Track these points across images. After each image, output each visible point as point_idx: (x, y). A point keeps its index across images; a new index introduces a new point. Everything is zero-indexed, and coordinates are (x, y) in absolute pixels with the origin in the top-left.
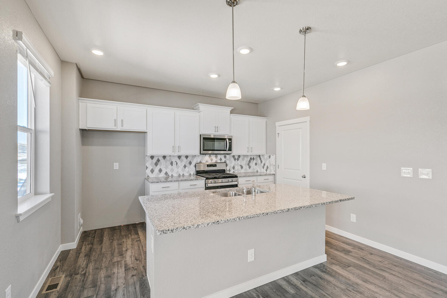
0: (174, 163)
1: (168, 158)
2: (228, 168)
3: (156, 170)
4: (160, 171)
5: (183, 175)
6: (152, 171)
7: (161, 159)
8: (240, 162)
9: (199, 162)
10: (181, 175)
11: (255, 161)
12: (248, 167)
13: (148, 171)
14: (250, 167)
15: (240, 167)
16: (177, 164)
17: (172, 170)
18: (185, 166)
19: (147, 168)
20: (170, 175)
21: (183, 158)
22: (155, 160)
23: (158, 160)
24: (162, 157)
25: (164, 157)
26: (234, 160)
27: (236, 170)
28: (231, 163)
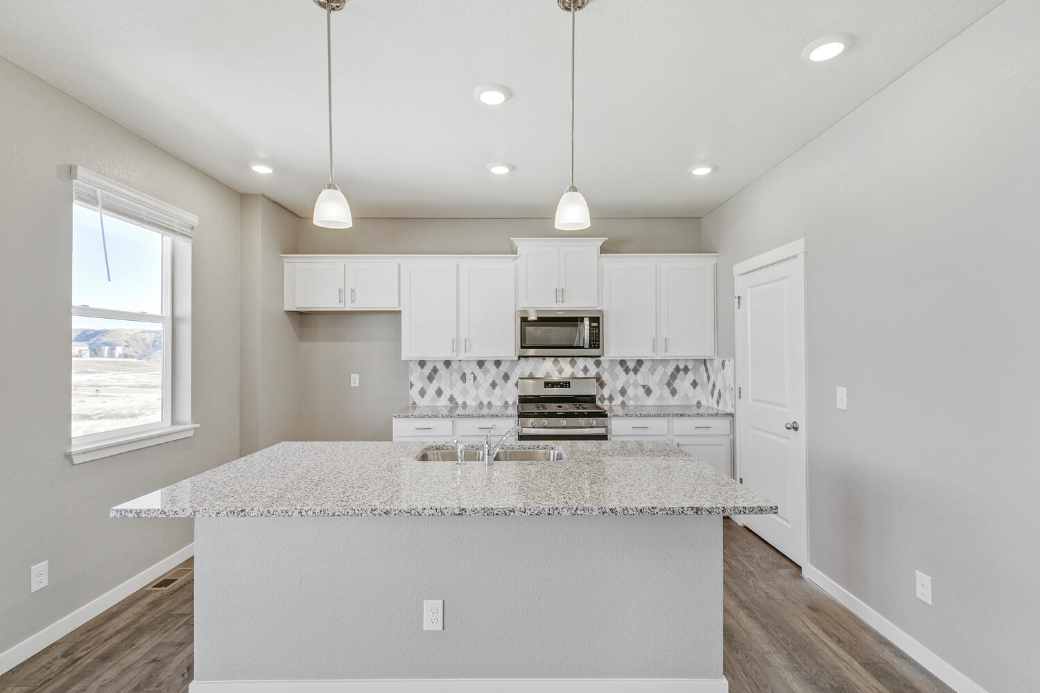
0: (469, 377)
1: (455, 366)
2: (606, 392)
3: (431, 391)
4: (439, 392)
5: (490, 403)
6: (422, 393)
7: (440, 367)
8: (641, 378)
9: (527, 375)
10: (485, 403)
11: (690, 377)
12: (667, 391)
13: (414, 393)
14: (674, 392)
15: (641, 391)
16: (475, 378)
17: (465, 392)
18: (494, 385)
19: (412, 385)
20: (460, 403)
21: (490, 366)
22: (427, 370)
23: (435, 370)
24: (442, 363)
25: (447, 363)
26: (624, 373)
27: (630, 399)
28: (615, 381)
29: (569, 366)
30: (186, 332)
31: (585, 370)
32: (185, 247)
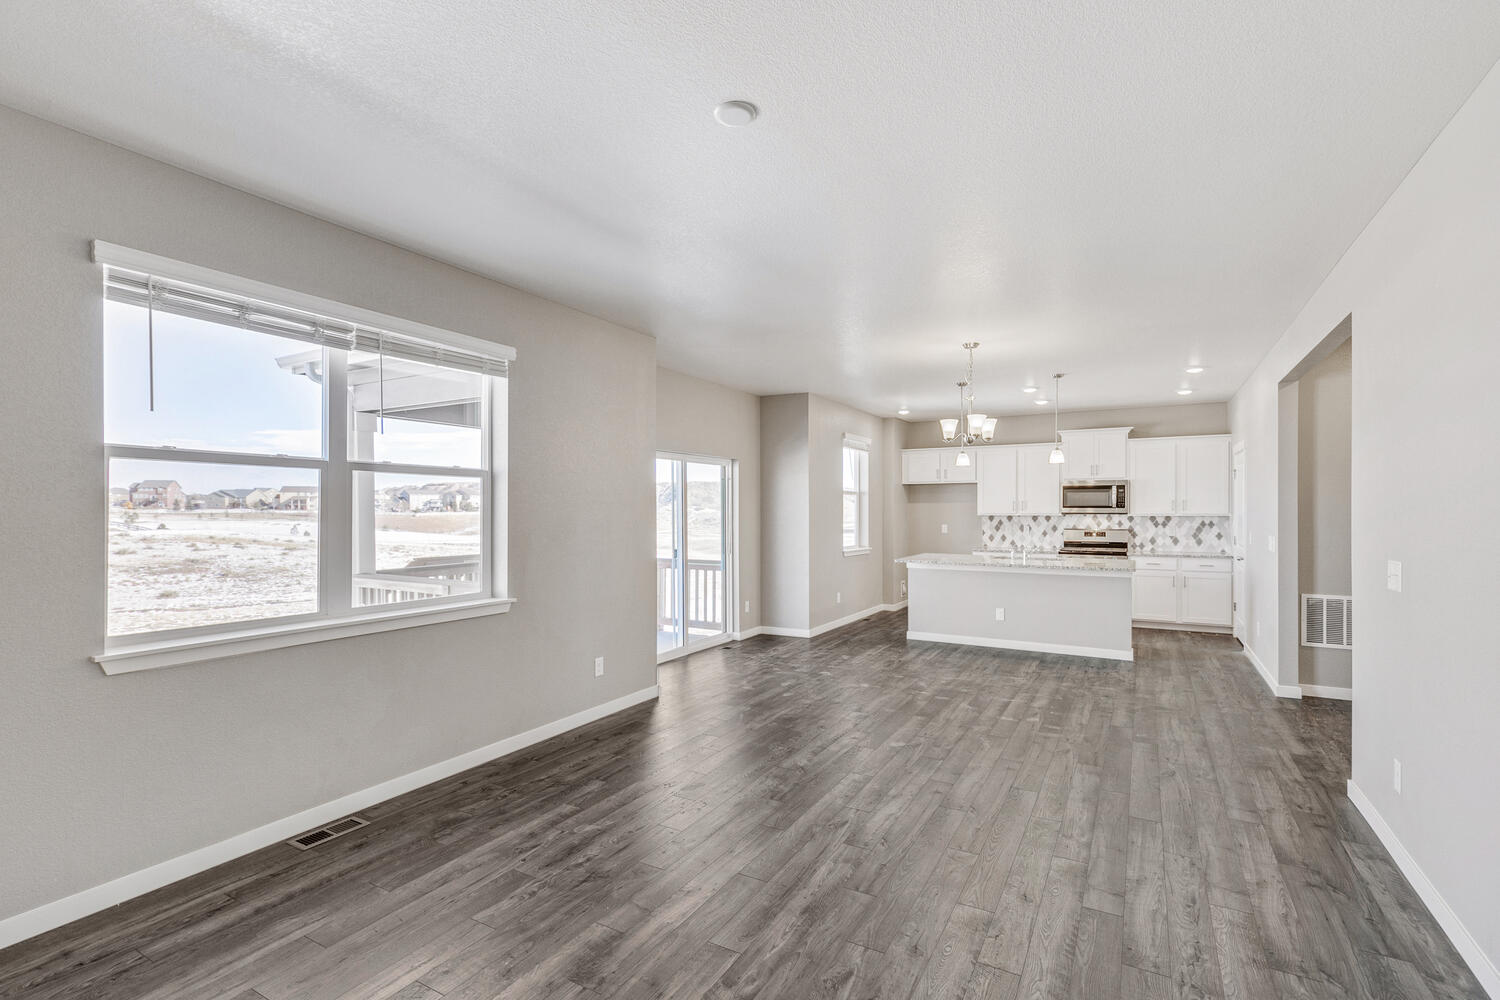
0: (1026, 528)
1: (1015, 520)
2: (1137, 541)
3: (998, 537)
4: (1004, 538)
5: (1042, 547)
6: (991, 538)
7: (1005, 520)
8: (1169, 530)
9: (1071, 527)
10: (1038, 546)
11: (1215, 530)
12: (1193, 541)
13: (986, 538)
14: (1199, 542)
15: (1169, 541)
16: (1030, 529)
17: (1023, 539)
18: (1045, 534)
19: (984, 533)
20: (1019, 546)
21: (1042, 520)
22: (995, 522)
23: (1000, 523)
24: (1006, 518)
25: (1010, 518)
26: (1154, 526)
27: (1159, 547)
28: (1145, 532)
29: (1106, 521)
30: (866, 500)
31: (1120, 524)
32: (865, 455)
